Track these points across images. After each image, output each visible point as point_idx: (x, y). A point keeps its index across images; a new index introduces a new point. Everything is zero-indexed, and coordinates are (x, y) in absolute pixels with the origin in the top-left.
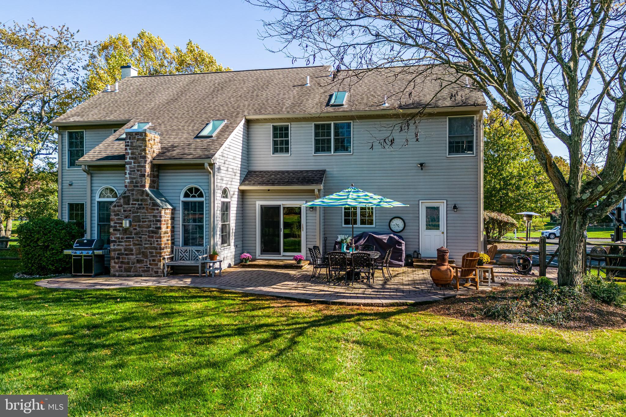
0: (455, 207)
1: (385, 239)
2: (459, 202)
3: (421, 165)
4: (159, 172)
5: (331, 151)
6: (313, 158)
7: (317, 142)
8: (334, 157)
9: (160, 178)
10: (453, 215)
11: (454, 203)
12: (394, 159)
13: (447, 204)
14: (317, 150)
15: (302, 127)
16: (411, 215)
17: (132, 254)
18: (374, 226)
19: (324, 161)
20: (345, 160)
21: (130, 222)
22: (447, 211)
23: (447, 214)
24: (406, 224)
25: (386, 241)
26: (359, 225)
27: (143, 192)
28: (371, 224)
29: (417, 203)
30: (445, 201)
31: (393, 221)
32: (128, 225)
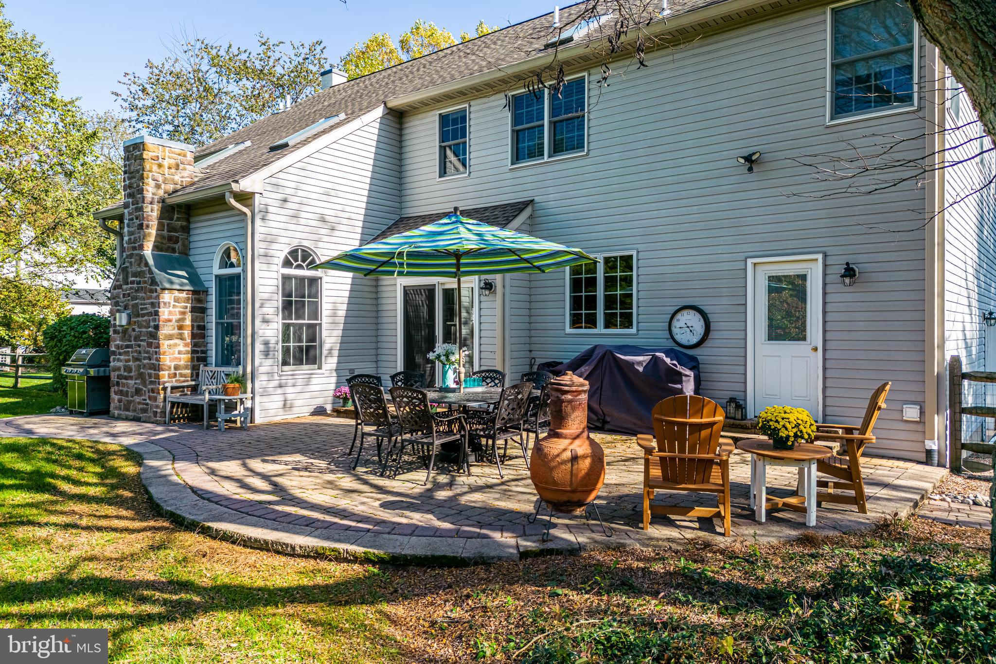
0: (849, 272)
1: (640, 363)
2: (861, 258)
3: (748, 159)
4: (189, 222)
5: (543, 155)
6: (510, 175)
7: (517, 136)
8: (550, 168)
9: (192, 232)
10: (844, 295)
11: (844, 260)
12: (681, 154)
13: (825, 266)
14: (518, 156)
15: (490, 108)
16: (725, 301)
17: (131, 378)
18: (633, 331)
19: (529, 179)
20: (571, 172)
21: (129, 316)
22: (825, 284)
23: (825, 294)
24: (713, 326)
25: (641, 369)
26: (600, 329)
27: (142, 259)
28: (628, 327)
29: (741, 265)
30: (820, 257)
31: (679, 316)
32: (124, 322)
